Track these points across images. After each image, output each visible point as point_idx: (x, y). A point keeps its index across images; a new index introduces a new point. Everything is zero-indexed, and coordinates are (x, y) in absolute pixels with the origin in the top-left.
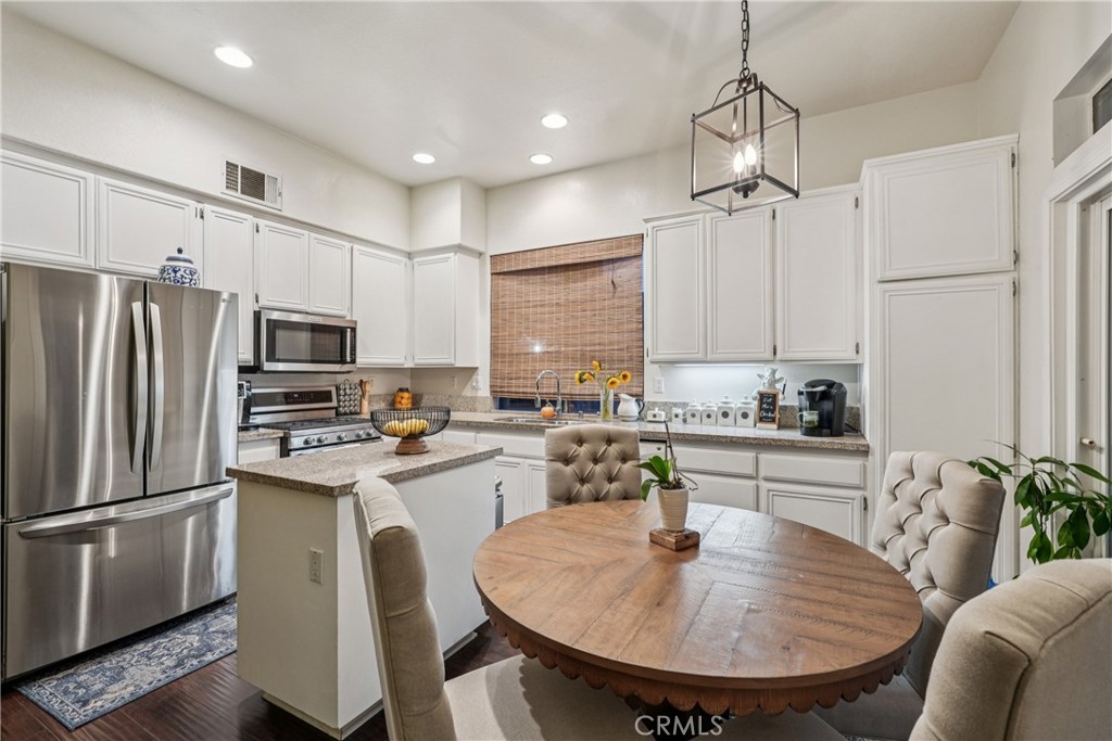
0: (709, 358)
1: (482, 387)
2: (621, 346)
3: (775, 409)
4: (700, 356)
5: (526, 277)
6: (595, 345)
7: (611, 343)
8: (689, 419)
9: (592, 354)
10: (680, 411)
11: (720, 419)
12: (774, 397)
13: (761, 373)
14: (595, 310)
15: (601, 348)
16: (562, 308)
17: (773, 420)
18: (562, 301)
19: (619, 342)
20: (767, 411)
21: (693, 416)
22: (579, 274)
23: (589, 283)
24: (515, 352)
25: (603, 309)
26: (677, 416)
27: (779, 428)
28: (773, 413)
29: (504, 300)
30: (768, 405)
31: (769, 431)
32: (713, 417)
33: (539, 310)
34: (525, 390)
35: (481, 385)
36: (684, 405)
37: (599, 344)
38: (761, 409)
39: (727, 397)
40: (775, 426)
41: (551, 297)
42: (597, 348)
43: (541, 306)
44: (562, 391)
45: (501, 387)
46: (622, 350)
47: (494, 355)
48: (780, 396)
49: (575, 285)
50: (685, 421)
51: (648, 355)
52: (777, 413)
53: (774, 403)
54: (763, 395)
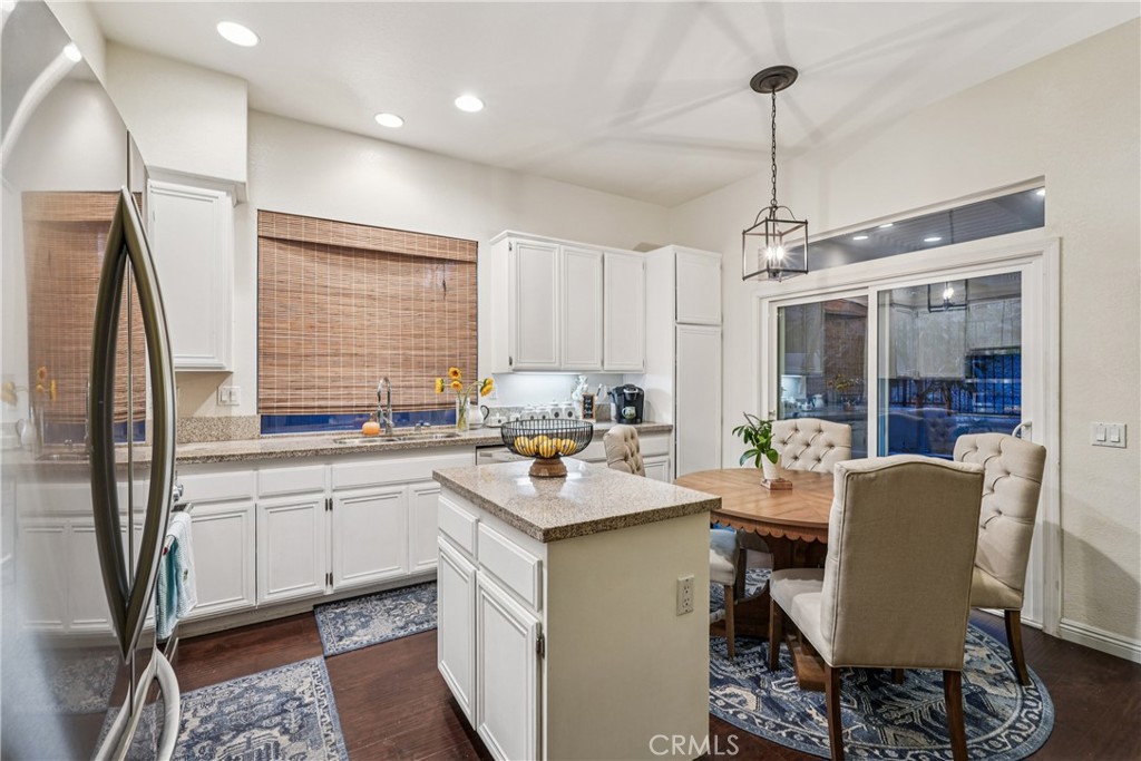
0: (561, 367)
1: (243, 401)
2: (453, 352)
3: (592, 407)
4: (557, 365)
5: (322, 255)
6: (421, 349)
7: (441, 349)
9: (419, 359)
10: (518, 415)
12: (592, 398)
13: (577, 380)
14: (420, 310)
15: (429, 353)
16: (377, 303)
17: (590, 416)
18: (377, 294)
19: (450, 348)
20: (588, 409)
21: (532, 418)
22: (399, 265)
23: (413, 279)
24: (303, 351)
25: (432, 310)
27: (598, 421)
28: (591, 410)
29: (282, 277)
30: (588, 404)
33: (342, 300)
34: (322, 403)
35: (238, 398)
37: (427, 349)
38: (585, 408)
39: (553, 400)
40: (594, 420)
41: (360, 286)
42: (424, 353)
43: (344, 295)
44: (393, 402)
45: (280, 400)
46: (454, 356)
47: (264, 355)
48: (596, 398)
49: (395, 278)
51: (511, 364)
52: (594, 410)
53: (591, 404)
54: (585, 397)
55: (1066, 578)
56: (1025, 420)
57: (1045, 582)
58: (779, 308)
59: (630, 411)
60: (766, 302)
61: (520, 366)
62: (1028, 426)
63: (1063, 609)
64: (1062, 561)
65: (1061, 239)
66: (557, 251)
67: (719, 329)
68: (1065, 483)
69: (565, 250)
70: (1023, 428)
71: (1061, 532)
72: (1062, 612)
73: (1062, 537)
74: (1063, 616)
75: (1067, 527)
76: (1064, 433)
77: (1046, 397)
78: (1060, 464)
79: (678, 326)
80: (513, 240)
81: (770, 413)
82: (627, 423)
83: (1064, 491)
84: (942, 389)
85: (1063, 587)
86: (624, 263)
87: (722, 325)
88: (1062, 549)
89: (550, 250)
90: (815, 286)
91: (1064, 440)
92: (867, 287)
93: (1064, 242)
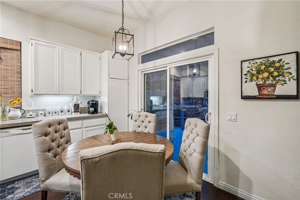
0: (60, 93)
3: (79, 108)
4: (57, 93)
8: (47, 114)
10: (42, 112)
11: (60, 113)
12: (78, 105)
13: (73, 99)
17: (78, 112)
20: (76, 109)
21: (49, 113)
26: (41, 114)
27: (81, 113)
28: (78, 109)
30: (77, 107)
31: (78, 115)
32: (57, 113)
36: (45, 110)
38: (75, 109)
39: (61, 106)
40: (79, 113)
48: (80, 105)
50: (45, 115)
51: (32, 92)
52: (79, 109)
53: (78, 107)
54: (75, 105)
55: (220, 166)
56: (209, 112)
57: (214, 168)
58: (144, 74)
59: (92, 109)
60: (140, 72)
61: (36, 92)
62: (210, 114)
63: (219, 177)
64: (219, 161)
65: (219, 48)
66: (57, 48)
67: (127, 81)
68: (220, 134)
69: (62, 49)
70: (209, 114)
71: (219, 151)
72: (219, 179)
73: (219, 152)
74: (219, 180)
75: (220, 149)
76: (219, 116)
77: (215, 103)
78: (218, 127)
79: (110, 79)
80: (33, 42)
81: (141, 109)
82: (91, 114)
83: (220, 136)
84: (201, 100)
85: (219, 169)
86: (90, 56)
87: (128, 80)
88: (219, 157)
89: (54, 47)
90: (152, 66)
91: (220, 118)
92: (167, 67)
93: (220, 49)
